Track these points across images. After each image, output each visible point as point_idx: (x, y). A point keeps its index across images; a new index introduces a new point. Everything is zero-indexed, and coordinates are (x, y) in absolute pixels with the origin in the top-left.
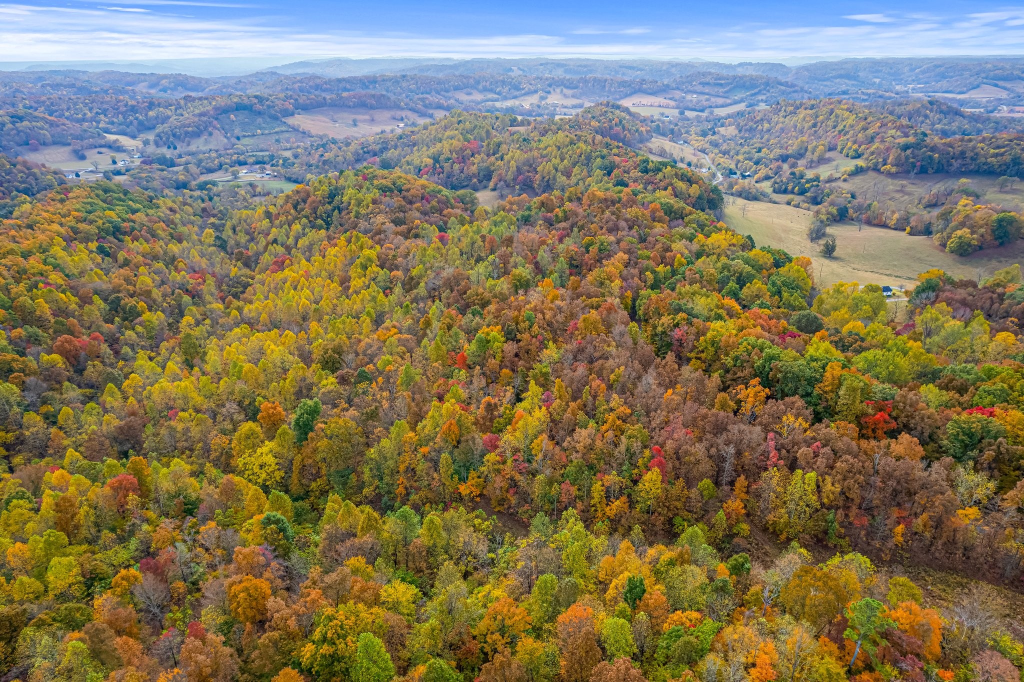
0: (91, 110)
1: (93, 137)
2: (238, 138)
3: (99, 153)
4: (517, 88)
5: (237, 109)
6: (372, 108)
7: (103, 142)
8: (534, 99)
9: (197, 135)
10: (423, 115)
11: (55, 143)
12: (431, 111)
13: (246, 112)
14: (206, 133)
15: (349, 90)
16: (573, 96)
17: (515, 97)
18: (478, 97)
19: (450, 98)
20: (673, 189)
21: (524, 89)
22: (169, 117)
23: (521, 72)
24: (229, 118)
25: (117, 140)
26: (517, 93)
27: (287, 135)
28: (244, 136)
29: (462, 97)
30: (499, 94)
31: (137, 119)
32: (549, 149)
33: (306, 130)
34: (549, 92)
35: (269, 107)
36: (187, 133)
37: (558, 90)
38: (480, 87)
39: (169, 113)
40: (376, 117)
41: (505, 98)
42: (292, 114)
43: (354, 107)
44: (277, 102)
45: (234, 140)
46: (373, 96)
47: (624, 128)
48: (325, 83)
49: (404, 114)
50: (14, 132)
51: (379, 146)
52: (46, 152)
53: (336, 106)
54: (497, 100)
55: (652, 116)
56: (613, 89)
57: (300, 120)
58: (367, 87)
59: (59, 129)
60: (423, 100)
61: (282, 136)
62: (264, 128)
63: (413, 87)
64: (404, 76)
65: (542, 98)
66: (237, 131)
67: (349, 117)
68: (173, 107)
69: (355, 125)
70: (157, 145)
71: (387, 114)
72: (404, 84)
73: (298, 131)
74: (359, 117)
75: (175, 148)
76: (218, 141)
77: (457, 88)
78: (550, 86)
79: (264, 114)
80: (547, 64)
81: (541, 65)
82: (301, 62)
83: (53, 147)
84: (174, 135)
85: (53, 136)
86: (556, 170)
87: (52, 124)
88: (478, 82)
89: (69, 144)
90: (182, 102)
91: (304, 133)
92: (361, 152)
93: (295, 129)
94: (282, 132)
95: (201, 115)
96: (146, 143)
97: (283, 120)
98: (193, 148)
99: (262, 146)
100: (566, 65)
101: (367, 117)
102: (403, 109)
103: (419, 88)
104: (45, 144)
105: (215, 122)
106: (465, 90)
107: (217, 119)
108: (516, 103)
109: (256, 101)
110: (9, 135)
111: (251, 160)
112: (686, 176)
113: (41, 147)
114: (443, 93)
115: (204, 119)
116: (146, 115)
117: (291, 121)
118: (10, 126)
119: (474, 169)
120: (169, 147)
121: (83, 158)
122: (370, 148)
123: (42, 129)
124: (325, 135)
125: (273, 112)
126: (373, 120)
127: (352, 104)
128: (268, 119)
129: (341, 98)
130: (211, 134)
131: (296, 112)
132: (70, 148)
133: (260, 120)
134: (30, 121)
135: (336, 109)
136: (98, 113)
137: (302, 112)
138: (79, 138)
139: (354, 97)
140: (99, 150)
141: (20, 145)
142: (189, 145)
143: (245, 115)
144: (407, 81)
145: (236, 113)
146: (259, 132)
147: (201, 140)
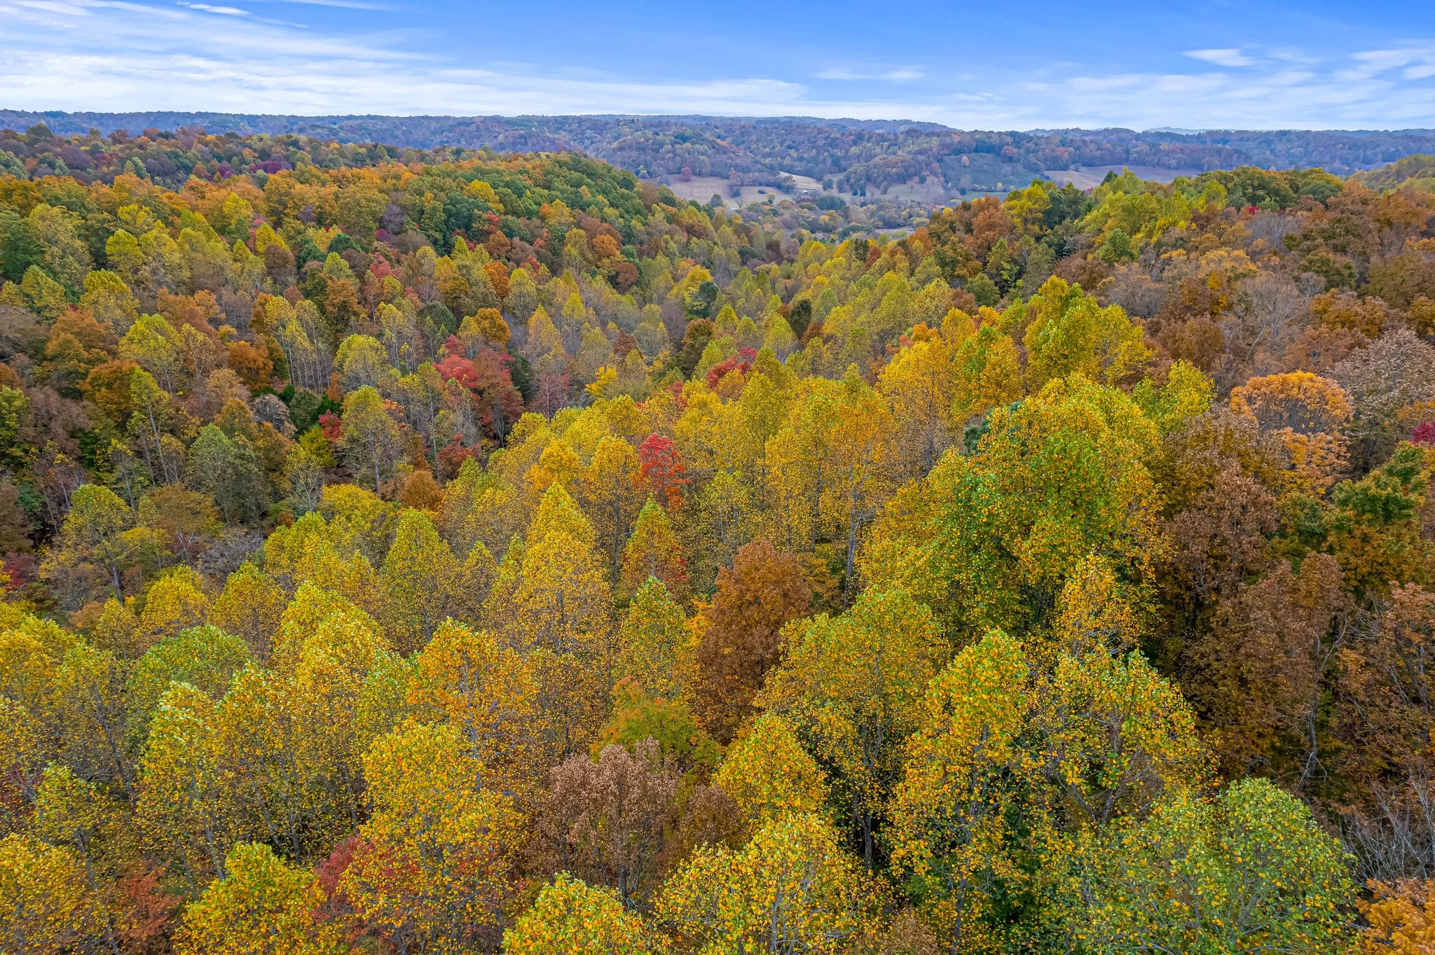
0: (782, 143)
1: (760, 171)
2: (962, 192)
3: (761, 192)
5: (976, 151)
7: (771, 179)
9: (902, 179)
11: (712, 174)
13: (989, 156)
14: (916, 179)
22: (875, 156)
24: (959, 161)
25: (792, 180)
28: (974, 190)
31: (832, 156)
35: (1028, 151)
36: (889, 177)
39: (878, 150)
42: (1065, 168)
43: (1176, 168)
44: (1043, 146)
45: (955, 192)
48: (1137, 137)
50: (671, 155)
52: (696, 184)
53: (1144, 163)
59: (725, 157)
62: (1011, 183)
66: (965, 181)
68: (886, 144)
70: (841, 190)
75: (863, 194)
76: (930, 190)
79: (1018, 161)
83: (712, 179)
84: (869, 179)
85: (713, 165)
87: (718, 150)
89: (727, 178)
90: (901, 137)
95: (920, 152)
96: (828, 185)
97: (1047, 173)
98: (887, 196)
104: (700, 175)
105: (935, 165)
107: (940, 161)
109: (1011, 140)
110: (663, 158)
113: (693, 177)
115: (921, 158)
116: (847, 151)
117: (1057, 175)
120: (855, 194)
121: (736, 195)
123: (703, 154)
125: (1034, 160)
127: (1174, 162)
128: (1020, 168)
129: (1158, 151)
130: (923, 181)
131: (1072, 167)
132: (726, 181)
133: (1007, 168)
134: (693, 143)
135: (1141, 168)
136: (790, 147)
137: (1083, 169)
138: (745, 170)
139: (1182, 151)
140: (761, 188)
141: (670, 172)
142: (885, 192)
143: (986, 159)
144: (1289, 141)
145: (974, 155)
146: (1000, 185)
147: (905, 187)
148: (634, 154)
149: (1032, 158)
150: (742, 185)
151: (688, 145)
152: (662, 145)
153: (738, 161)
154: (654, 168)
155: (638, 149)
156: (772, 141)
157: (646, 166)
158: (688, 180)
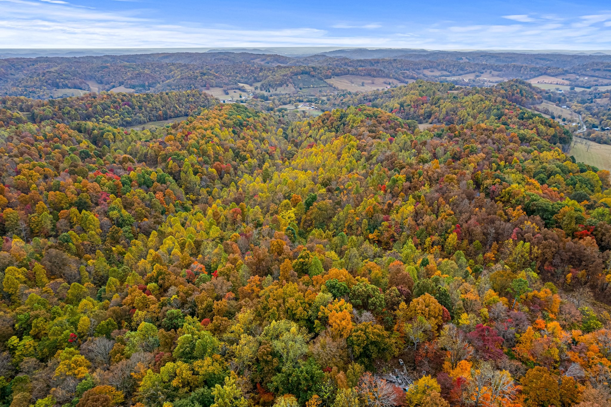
0: (233, 71)
1: (233, 84)
2: (301, 89)
3: (235, 92)
4: (462, 69)
5: (302, 74)
6: (374, 76)
7: (236, 87)
8: (472, 77)
9: (281, 85)
10: (402, 82)
11: (216, 86)
12: (407, 80)
13: (307, 75)
14: (285, 85)
15: (363, 67)
16: (498, 76)
17: (460, 75)
18: (437, 73)
19: (420, 74)
20: (537, 130)
21: (466, 70)
22: (269, 76)
23: (467, 60)
24: (298, 78)
25: (243, 86)
26: (461, 72)
27: (326, 88)
28: (304, 88)
29: (427, 72)
30: (450, 72)
31: (253, 76)
32: (467, 103)
33: (336, 87)
34: (482, 73)
35: (318, 73)
36: (276, 84)
37: (489, 71)
38: (440, 68)
39: (269, 74)
40: (375, 82)
41: (454, 75)
42: (330, 78)
44: (323, 71)
45: (299, 90)
46: (375, 70)
47: (522, 95)
48: (351, 62)
49: (391, 81)
50: (201, 80)
51: (373, 97)
52: (213, 90)
53: (354, 74)
54: (448, 76)
55: (550, 90)
56: (526, 73)
57: (334, 81)
58: (373, 65)
59: (219, 80)
60: (403, 74)
61: (323, 89)
62: (315, 84)
63: (399, 66)
64: (395, 60)
65: (477, 76)
66: (301, 85)
67: (360, 80)
68: (271, 71)
69: (363, 85)
70: (261, 90)
71: (382, 80)
72: (394, 65)
73: (332, 86)
74: (366, 81)
75: (269, 92)
76: (291, 89)
77: (425, 68)
78: (484, 69)
79: (316, 77)
80: (485, 56)
81: (481, 56)
82: (340, 50)
83: (217, 88)
84: (270, 85)
85: (216, 83)
86: (469, 115)
87: (217, 77)
88: (439, 65)
89: (222, 87)
90: (276, 69)
91: (335, 88)
92: (363, 99)
93: (331, 86)
94: (324, 87)
95: (284, 76)
96: (256, 88)
97: (325, 80)
98: (278, 92)
99: (312, 93)
100: (498, 57)
101: (370, 82)
102: (391, 78)
103: (402, 67)
104: (212, 87)
105: (290, 80)
106: (430, 70)
107: (291, 78)
108: (460, 78)
109: (312, 70)
110: (199, 82)
111: (305, 100)
112: (548, 123)
114: (416, 70)
115: (285, 78)
116: (258, 74)
117: (328, 81)
118: (200, 77)
119: (422, 111)
120: (267, 91)
121: (227, 94)
122: (368, 98)
123: (212, 79)
124: (346, 90)
126: (373, 83)
127: (363, 74)
128: (317, 80)
129: (358, 70)
130: (287, 86)
131: (332, 77)
132: (223, 89)
133: (313, 80)
134: (208, 76)
135: (354, 76)
136: (237, 73)
137: (335, 77)
138: (227, 84)
139: (365, 70)
141: (202, 87)
142: (276, 90)
143: (306, 77)
144: (397, 63)
145: (301, 75)
146: (312, 86)
147: (282, 88)
148: (188, 81)
149: (320, 76)
150: (228, 90)
151: (206, 76)
152: (197, 77)
153: (224, 81)
154: (196, 85)
155: (189, 79)
157: (193, 84)
158: (209, 89)
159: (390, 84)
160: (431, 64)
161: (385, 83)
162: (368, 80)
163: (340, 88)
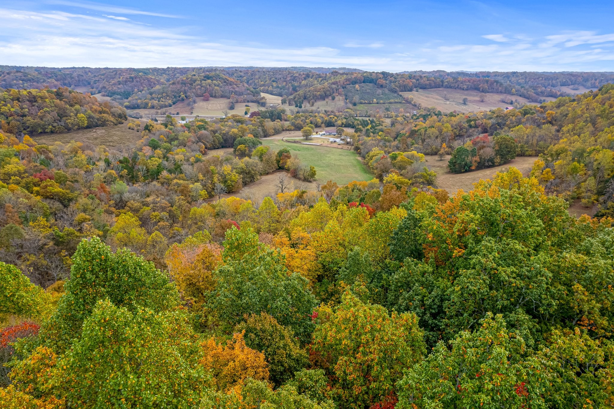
2: (355, 104)
5: (364, 82)
6: (484, 91)
7: (256, 98)
9: (323, 97)
10: (535, 101)
11: (221, 97)
12: (542, 98)
13: (371, 85)
14: (330, 98)
19: (559, 91)
24: (354, 87)
25: (266, 98)
27: (399, 106)
28: (361, 103)
29: (568, 90)
33: (417, 104)
35: (391, 82)
40: (486, 99)
42: (411, 90)
43: (467, 90)
44: (399, 79)
46: (487, 81)
49: (513, 98)
50: (199, 87)
52: (212, 102)
53: (451, 87)
59: (230, 87)
61: (393, 106)
62: (381, 99)
66: (356, 98)
67: (459, 96)
68: (320, 79)
69: (465, 104)
70: (290, 104)
71: (497, 97)
73: (410, 103)
74: (469, 98)
75: (300, 106)
76: (338, 104)
79: (386, 87)
83: (221, 99)
85: (222, 92)
88: (586, 81)
89: (229, 98)
90: (329, 76)
91: (415, 105)
92: (466, 125)
93: (408, 102)
94: (396, 103)
95: (333, 83)
96: (284, 102)
97: (400, 93)
98: (314, 108)
101: (477, 98)
102: (513, 95)
104: (215, 97)
105: (341, 90)
106: (572, 87)
107: (344, 88)
109: (382, 76)
110: (195, 88)
113: (211, 98)
114: (550, 87)
115: (334, 86)
116: (300, 83)
117: (407, 95)
118: (199, 82)
120: (297, 106)
121: (232, 108)
122: (480, 122)
123: (218, 86)
124: (432, 109)
125: (394, 86)
126: (482, 101)
127: (465, 87)
128: (386, 91)
129: (457, 81)
130: (333, 99)
131: (415, 89)
132: (229, 100)
133: (380, 91)
134: (212, 81)
135: (450, 90)
137: (420, 90)
138: (241, 94)
139: (469, 81)
140: (247, 104)
141: (198, 96)
142: (313, 105)
143: (369, 87)
145: (363, 84)
146: (375, 100)
147: (324, 102)
149: (393, 85)
150: (237, 102)
151: (209, 81)
152: (195, 81)
153: (237, 89)
154: (188, 94)
156: (265, 78)
157: (185, 92)
158: (207, 100)
159: (511, 103)
160: (573, 78)
161: (503, 102)
162: (474, 96)
163: (424, 105)
